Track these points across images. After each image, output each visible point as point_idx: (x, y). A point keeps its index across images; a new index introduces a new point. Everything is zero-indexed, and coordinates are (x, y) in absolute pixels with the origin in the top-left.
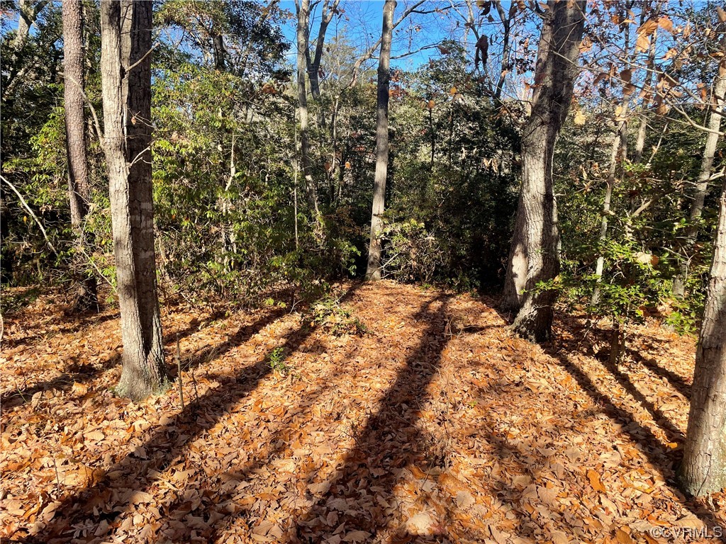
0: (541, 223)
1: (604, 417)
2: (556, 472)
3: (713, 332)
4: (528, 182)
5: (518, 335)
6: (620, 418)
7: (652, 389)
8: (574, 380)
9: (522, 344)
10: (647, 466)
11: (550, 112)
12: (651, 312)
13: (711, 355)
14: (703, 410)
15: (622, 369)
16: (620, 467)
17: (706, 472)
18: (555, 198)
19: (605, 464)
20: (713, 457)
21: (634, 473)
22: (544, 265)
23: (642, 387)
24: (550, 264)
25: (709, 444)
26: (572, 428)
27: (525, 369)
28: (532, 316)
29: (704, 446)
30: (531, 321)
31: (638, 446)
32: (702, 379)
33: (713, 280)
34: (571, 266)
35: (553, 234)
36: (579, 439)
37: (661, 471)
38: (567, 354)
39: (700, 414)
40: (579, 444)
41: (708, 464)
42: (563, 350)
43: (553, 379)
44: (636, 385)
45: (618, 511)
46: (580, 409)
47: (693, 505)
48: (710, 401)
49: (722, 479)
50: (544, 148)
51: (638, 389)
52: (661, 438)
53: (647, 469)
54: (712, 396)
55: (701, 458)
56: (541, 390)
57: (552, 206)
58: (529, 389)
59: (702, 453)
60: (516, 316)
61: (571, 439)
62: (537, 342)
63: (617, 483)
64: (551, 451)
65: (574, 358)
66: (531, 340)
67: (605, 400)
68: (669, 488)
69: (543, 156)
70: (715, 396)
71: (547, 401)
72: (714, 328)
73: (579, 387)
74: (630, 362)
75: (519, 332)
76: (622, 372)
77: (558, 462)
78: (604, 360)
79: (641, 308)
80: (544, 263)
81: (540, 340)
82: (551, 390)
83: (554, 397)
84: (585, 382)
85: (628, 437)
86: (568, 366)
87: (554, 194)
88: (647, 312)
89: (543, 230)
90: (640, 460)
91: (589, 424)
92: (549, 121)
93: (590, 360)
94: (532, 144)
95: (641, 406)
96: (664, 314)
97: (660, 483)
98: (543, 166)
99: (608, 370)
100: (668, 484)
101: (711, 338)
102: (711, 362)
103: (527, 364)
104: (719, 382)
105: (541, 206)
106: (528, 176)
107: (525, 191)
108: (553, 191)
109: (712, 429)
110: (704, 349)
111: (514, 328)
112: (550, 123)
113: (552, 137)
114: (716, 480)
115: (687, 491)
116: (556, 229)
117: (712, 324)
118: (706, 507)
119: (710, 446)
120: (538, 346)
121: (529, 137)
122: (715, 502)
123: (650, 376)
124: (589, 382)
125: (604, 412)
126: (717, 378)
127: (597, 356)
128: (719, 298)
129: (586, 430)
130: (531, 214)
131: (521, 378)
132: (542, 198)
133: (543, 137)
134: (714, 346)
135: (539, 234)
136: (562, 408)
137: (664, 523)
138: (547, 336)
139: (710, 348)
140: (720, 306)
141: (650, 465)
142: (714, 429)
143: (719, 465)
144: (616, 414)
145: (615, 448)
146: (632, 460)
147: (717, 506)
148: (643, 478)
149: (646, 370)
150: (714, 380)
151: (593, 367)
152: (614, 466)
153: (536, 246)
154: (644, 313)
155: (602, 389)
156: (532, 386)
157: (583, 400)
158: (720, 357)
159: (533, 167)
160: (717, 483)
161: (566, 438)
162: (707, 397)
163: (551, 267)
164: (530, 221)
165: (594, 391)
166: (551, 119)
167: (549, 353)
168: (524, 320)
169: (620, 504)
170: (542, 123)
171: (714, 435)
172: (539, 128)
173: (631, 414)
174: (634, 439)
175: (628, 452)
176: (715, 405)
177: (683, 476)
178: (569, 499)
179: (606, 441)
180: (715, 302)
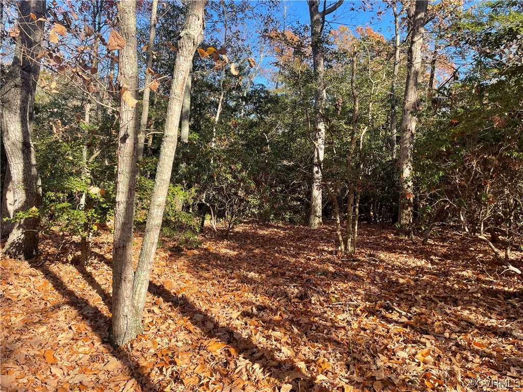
0: (22, 165)
1: (67, 307)
2: (18, 360)
3: (120, 237)
4: (7, 132)
5: (8, 257)
6: (78, 305)
7: (107, 279)
8: (50, 284)
9: (11, 263)
10: (90, 334)
11: (22, 78)
12: (102, 227)
13: (120, 252)
14: (119, 288)
15: (89, 269)
16: (71, 341)
17: (125, 328)
18: (32, 145)
19: (59, 342)
20: (129, 317)
21: (80, 343)
22: (27, 198)
23: (101, 279)
24: (32, 197)
25: (125, 309)
26: (40, 322)
27: (8, 284)
28: (20, 239)
29: (122, 312)
30: (19, 244)
31: (87, 322)
32: (117, 268)
33: (117, 203)
34: (62, 197)
35: (33, 174)
36: (43, 329)
37: (100, 335)
38: (50, 265)
39: (118, 291)
40: (43, 333)
41: (126, 322)
42: (48, 262)
43: (32, 287)
44: (97, 279)
45: (64, 374)
46: (49, 305)
47: (117, 351)
48: (123, 281)
49: (136, 329)
50: (19, 105)
51: (97, 281)
52: (105, 312)
53: (90, 336)
54: (123, 277)
55: (121, 319)
56: (20, 298)
57: (30, 152)
58: (9, 299)
59: (122, 316)
60: (6, 241)
61: (37, 331)
62: (26, 259)
63: (67, 353)
64: (19, 344)
65: (54, 268)
66: (20, 259)
67: (71, 294)
68: (103, 345)
69: (18, 111)
70: (125, 277)
71: (23, 306)
72: (121, 234)
73: (53, 289)
74: (96, 263)
75: (9, 253)
76: (89, 271)
77: (22, 351)
78: (77, 265)
79: (96, 224)
80: (27, 197)
81: (28, 257)
82: (29, 295)
83: (30, 300)
84: (58, 284)
85: (81, 318)
86: (48, 274)
87: (31, 143)
88: (99, 227)
89: (24, 170)
90: (87, 332)
91: (54, 316)
92: (21, 85)
93: (66, 267)
94: (9, 101)
95: (96, 293)
96: (110, 227)
97: (97, 344)
98: (19, 120)
99: (79, 271)
100: (103, 342)
101: (119, 241)
102: (121, 256)
103: (12, 279)
104: (126, 268)
105: (20, 152)
106: (7, 126)
107: (5, 138)
108: (31, 140)
109: (126, 299)
110: (116, 249)
111: (5, 251)
112: (22, 86)
113: (25, 98)
114: (133, 330)
115: (116, 343)
116: (35, 169)
117: (120, 232)
118: (126, 350)
119: (126, 310)
120: (26, 263)
121: (5, 96)
122: (132, 345)
123: (107, 270)
124: (62, 283)
125: (68, 303)
126: (125, 266)
127: (72, 263)
128: (121, 215)
129: (51, 320)
130: (13, 158)
131: (3, 291)
132: (21, 145)
133: (17, 96)
134: (121, 245)
135: (21, 173)
136: (36, 308)
137: (95, 371)
138: (34, 253)
139: (119, 247)
140: (123, 220)
141: (93, 333)
142: (127, 299)
143: (134, 320)
144: (77, 302)
145: (70, 328)
146: (81, 333)
147: (132, 347)
148: (86, 344)
149: (106, 267)
150: (123, 267)
151: (67, 272)
152: (66, 341)
153: (18, 183)
154: (98, 228)
155: (71, 287)
156: (12, 296)
157: (55, 297)
158: (126, 252)
159: (11, 120)
160: (133, 333)
161: (33, 330)
162: (121, 279)
163: (33, 198)
164: (12, 163)
165: (65, 289)
166: (23, 83)
167: (34, 267)
168: (13, 243)
169: (65, 368)
170: (16, 86)
171: (128, 302)
172: (13, 89)
173: (87, 300)
174: (85, 318)
175: (79, 328)
176: (126, 283)
177: (113, 334)
178: (27, 377)
179: (65, 325)
180: (120, 218)
